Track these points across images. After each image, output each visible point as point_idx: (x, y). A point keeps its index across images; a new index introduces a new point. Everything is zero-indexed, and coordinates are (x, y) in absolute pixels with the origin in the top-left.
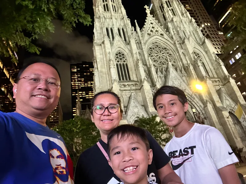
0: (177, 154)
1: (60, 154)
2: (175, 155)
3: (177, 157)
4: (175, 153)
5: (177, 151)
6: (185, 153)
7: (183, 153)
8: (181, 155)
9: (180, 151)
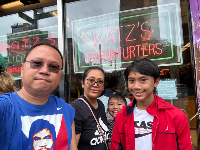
0: (139, 124)
1: (50, 134)
2: (136, 125)
4: (136, 123)
5: (138, 122)
7: (147, 126)
8: (143, 127)
9: (143, 123)
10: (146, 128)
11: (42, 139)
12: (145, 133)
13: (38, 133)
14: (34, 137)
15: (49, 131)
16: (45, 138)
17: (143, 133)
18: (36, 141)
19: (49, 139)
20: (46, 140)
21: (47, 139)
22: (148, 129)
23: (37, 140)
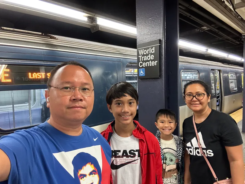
0: (120, 154)
1: (94, 169)
2: (117, 155)
3: (119, 157)
4: (117, 153)
5: (119, 151)
6: (132, 155)
7: (129, 154)
8: (125, 156)
9: (125, 152)
10: (127, 156)
11: (88, 176)
12: (127, 161)
13: (81, 169)
14: (79, 174)
15: (93, 165)
16: (91, 174)
17: (125, 162)
18: (81, 179)
19: (95, 174)
20: (93, 177)
21: (92, 174)
22: (130, 158)
23: (83, 178)
